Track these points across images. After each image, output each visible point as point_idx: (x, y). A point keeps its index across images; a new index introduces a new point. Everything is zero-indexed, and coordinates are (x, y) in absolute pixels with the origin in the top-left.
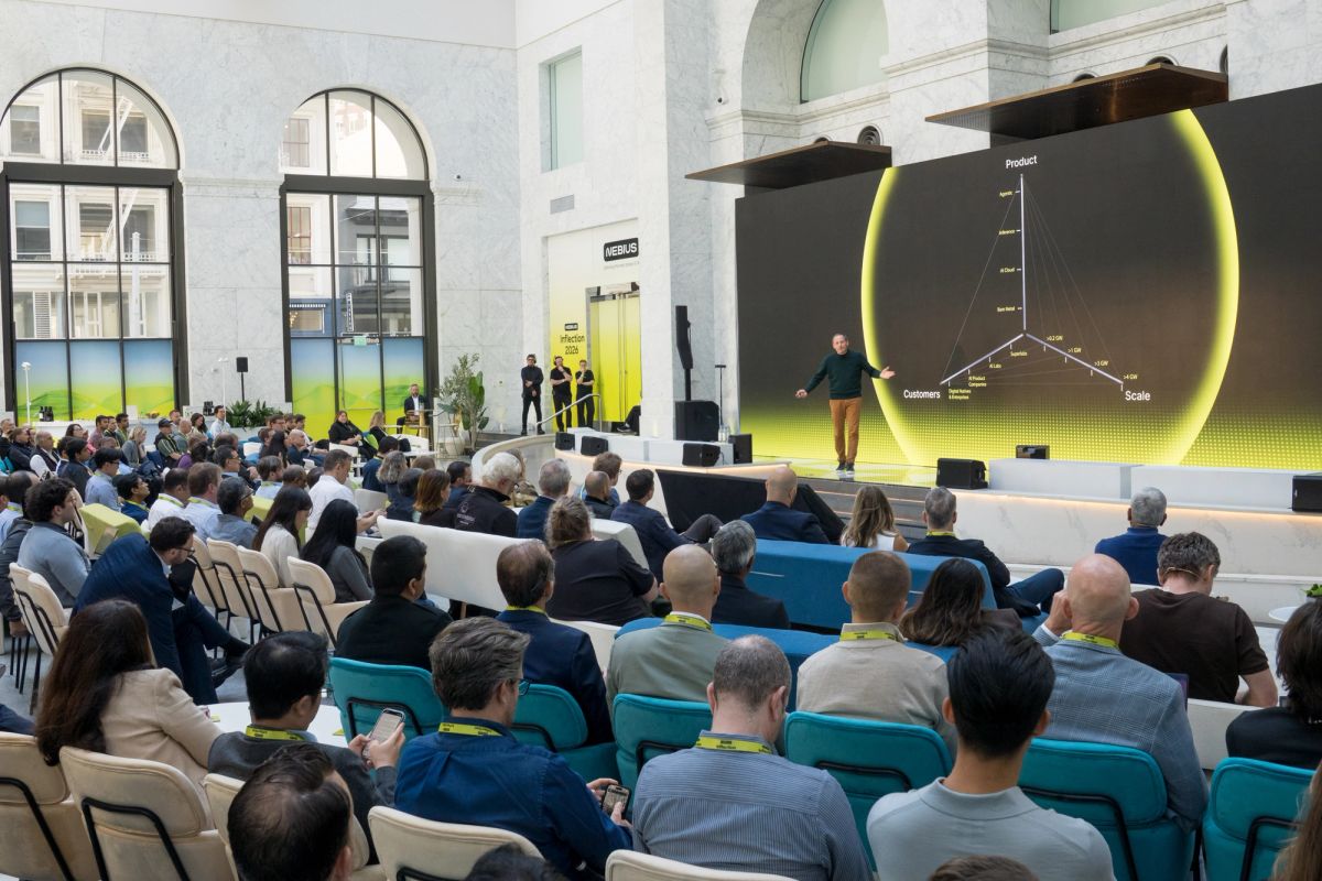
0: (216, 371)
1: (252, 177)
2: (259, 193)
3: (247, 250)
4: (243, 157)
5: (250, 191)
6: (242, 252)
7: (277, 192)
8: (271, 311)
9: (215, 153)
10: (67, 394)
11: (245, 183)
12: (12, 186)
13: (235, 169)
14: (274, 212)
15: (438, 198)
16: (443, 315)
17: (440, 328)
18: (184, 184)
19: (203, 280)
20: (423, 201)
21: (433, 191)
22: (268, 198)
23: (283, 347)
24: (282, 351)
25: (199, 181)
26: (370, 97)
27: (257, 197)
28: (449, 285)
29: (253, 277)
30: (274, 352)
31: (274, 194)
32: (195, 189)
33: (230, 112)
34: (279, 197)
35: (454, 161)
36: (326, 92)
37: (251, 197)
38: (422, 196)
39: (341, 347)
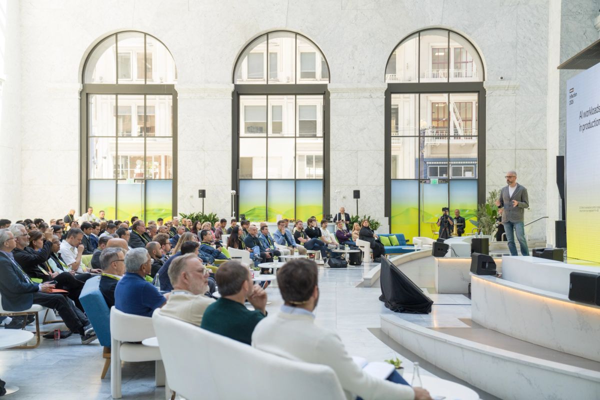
0: (344, 197)
1: (368, 86)
2: (372, 95)
3: (365, 129)
4: (364, 74)
5: (367, 94)
6: (361, 130)
7: (384, 94)
8: (377, 164)
9: (347, 74)
10: (265, 209)
11: (364, 90)
12: (241, 97)
13: (358, 82)
14: (381, 106)
15: (487, 92)
16: (488, 165)
17: (486, 174)
18: (331, 92)
19: (338, 146)
20: (479, 94)
21: (485, 88)
22: (378, 97)
23: (384, 184)
24: (384, 187)
25: (337, 90)
26: (447, 32)
27: (371, 97)
28: (493, 147)
29: (367, 144)
30: (378, 188)
31: (381, 96)
32: (335, 94)
33: (356, 49)
34: (384, 97)
35: (499, 68)
36: (419, 32)
37: (368, 98)
38: (478, 92)
39: (423, 185)
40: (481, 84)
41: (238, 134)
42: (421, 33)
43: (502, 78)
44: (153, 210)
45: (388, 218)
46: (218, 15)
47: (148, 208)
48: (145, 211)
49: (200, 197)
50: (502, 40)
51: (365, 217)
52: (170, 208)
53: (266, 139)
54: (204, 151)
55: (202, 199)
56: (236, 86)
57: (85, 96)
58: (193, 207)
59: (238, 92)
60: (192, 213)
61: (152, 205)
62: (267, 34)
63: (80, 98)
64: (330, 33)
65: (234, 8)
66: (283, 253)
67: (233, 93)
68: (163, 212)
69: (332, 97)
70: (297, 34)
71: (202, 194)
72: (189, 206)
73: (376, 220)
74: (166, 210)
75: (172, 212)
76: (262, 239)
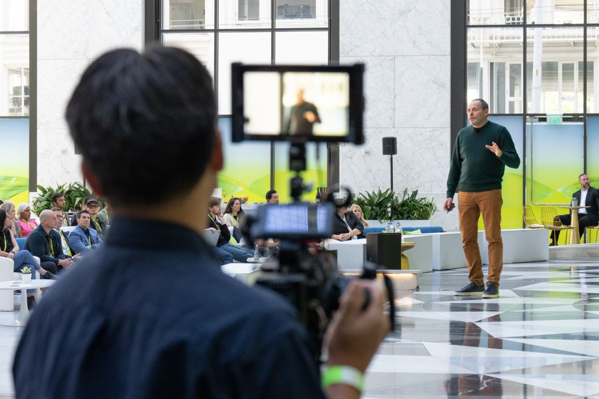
23: (449, 126)
24: (449, 130)
29: (415, 42)
30: (437, 133)
39: (532, 125)
41: (158, 23)
51: (406, 192)
52: (26, 174)
53: (213, 34)
54: (88, 59)
58: (67, 172)
60: (61, 184)
68: (13, 182)
72: (60, 170)
73: (429, 200)
74: (19, 178)
75: (27, 183)
76: (76, 235)
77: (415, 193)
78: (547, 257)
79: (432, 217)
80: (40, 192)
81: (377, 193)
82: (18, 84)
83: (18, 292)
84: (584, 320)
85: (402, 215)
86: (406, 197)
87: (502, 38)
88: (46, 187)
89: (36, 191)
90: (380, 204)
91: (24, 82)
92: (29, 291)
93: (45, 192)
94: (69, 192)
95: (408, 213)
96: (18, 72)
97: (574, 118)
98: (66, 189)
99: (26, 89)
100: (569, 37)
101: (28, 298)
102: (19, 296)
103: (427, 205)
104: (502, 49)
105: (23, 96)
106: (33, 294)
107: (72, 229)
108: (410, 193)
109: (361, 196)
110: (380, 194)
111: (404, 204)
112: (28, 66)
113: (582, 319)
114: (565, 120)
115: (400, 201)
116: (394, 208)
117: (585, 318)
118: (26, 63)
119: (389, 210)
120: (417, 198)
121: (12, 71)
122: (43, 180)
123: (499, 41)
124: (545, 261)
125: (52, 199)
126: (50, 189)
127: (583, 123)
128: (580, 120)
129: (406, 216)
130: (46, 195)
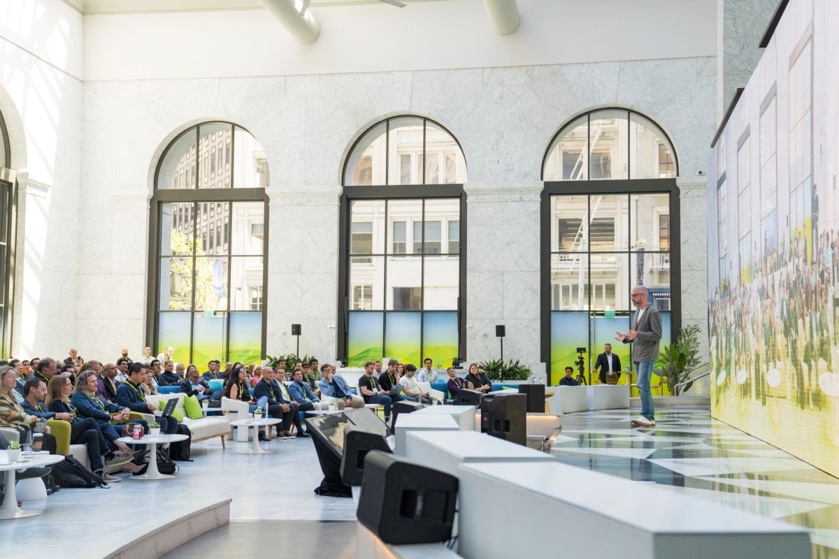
0: (485, 335)
1: (517, 185)
2: (523, 197)
3: (513, 242)
4: (512, 170)
5: (517, 197)
6: (509, 244)
7: (539, 196)
8: (530, 289)
9: (490, 169)
10: (382, 350)
11: (512, 191)
12: (353, 202)
13: (505, 180)
14: (535, 212)
15: (682, 192)
16: (684, 292)
17: (682, 304)
18: (467, 193)
19: (478, 266)
20: (670, 195)
21: (678, 186)
22: (531, 200)
23: (539, 318)
24: (539, 321)
25: (477, 191)
26: (626, 113)
27: (522, 200)
28: (690, 266)
29: (516, 263)
30: (532, 322)
31: (535, 198)
32: (474, 197)
33: (503, 137)
34: (540, 200)
35: (698, 159)
36: (588, 113)
37: (517, 201)
38: (669, 192)
39: (594, 318)
40: (674, 180)
41: (348, 251)
42: (591, 115)
43: (700, 173)
44: (238, 351)
45: (545, 364)
46: (322, 97)
47: (231, 349)
48: (228, 352)
49: (293, 333)
50: (699, 121)
51: (511, 362)
52: (259, 349)
53: (383, 257)
54: (302, 273)
55: (296, 336)
56: (346, 189)
57: (157, 203)
58: (287, 347)
59: (348, 198)
60: (282, 355)
61: (237, 344)
62: (387, 120)
63: (149, 207)
64: (468, 117)
65: (343, 87)
66: (320, 408)
67: (341, 198)
68: (250, 354)
69: (470, 200)
70: (425, 119)
71: (297, 330)
72: (282, 346)
73: (527, 367)
74: (254, 351)
75: (260, 354)
76: (294, 387)
77: (518, 363)
78: (628, 406)
79: (529, 379)
80: (268, 360)
81: (492, 362)
82: (255, 297)
83: (251, 427)
84: (631, 449)
85: (509, 377)
86: (512, 365)
87: (558, 269)
88: (272, 357)
89: (265, 359)
90: (495, 370)
91: (259, 295)
92: (260, 427)
93: (271, 360)
94: (288, 360)
95: (513, 375)
96: (256, 289)
97: (623, 313)
98: (286, 358)
99: (260, 299)
100: (600, 268)
101: (260, 432)
102: (252, 430)
103: (525, 370)
104: (558, 276)
105: (258, 304)
106: (263, 429)
107: (289, 383)
108: (514, 362)
109: (481, 364)
110: (494, 363)
111: (511, 369)
112: (262, 285)
113: (628, 448)
114: (617, 315)
115: (508, 368)
116: (504, 373)
117: (632, 447)
118: (261, 283)
119: (500, 373)
120: (519, 365)
121: (252, 288)
122: (271, 352)
123: (556, 271)
124: (627, 408)
125: (276, 364)
126: (275, 359)
127: (628, 317)
128: (627, 315)
129: (512, 377)
130: (273, 362)
